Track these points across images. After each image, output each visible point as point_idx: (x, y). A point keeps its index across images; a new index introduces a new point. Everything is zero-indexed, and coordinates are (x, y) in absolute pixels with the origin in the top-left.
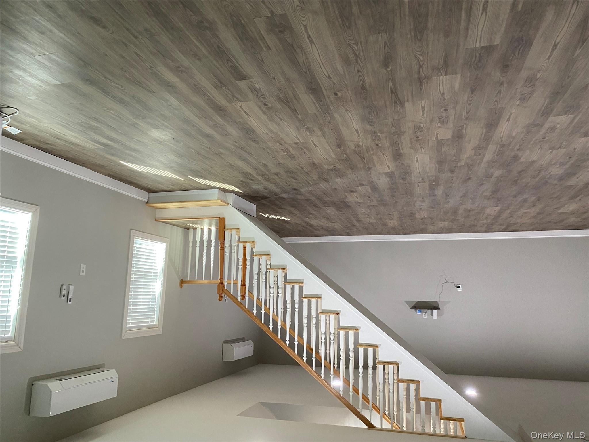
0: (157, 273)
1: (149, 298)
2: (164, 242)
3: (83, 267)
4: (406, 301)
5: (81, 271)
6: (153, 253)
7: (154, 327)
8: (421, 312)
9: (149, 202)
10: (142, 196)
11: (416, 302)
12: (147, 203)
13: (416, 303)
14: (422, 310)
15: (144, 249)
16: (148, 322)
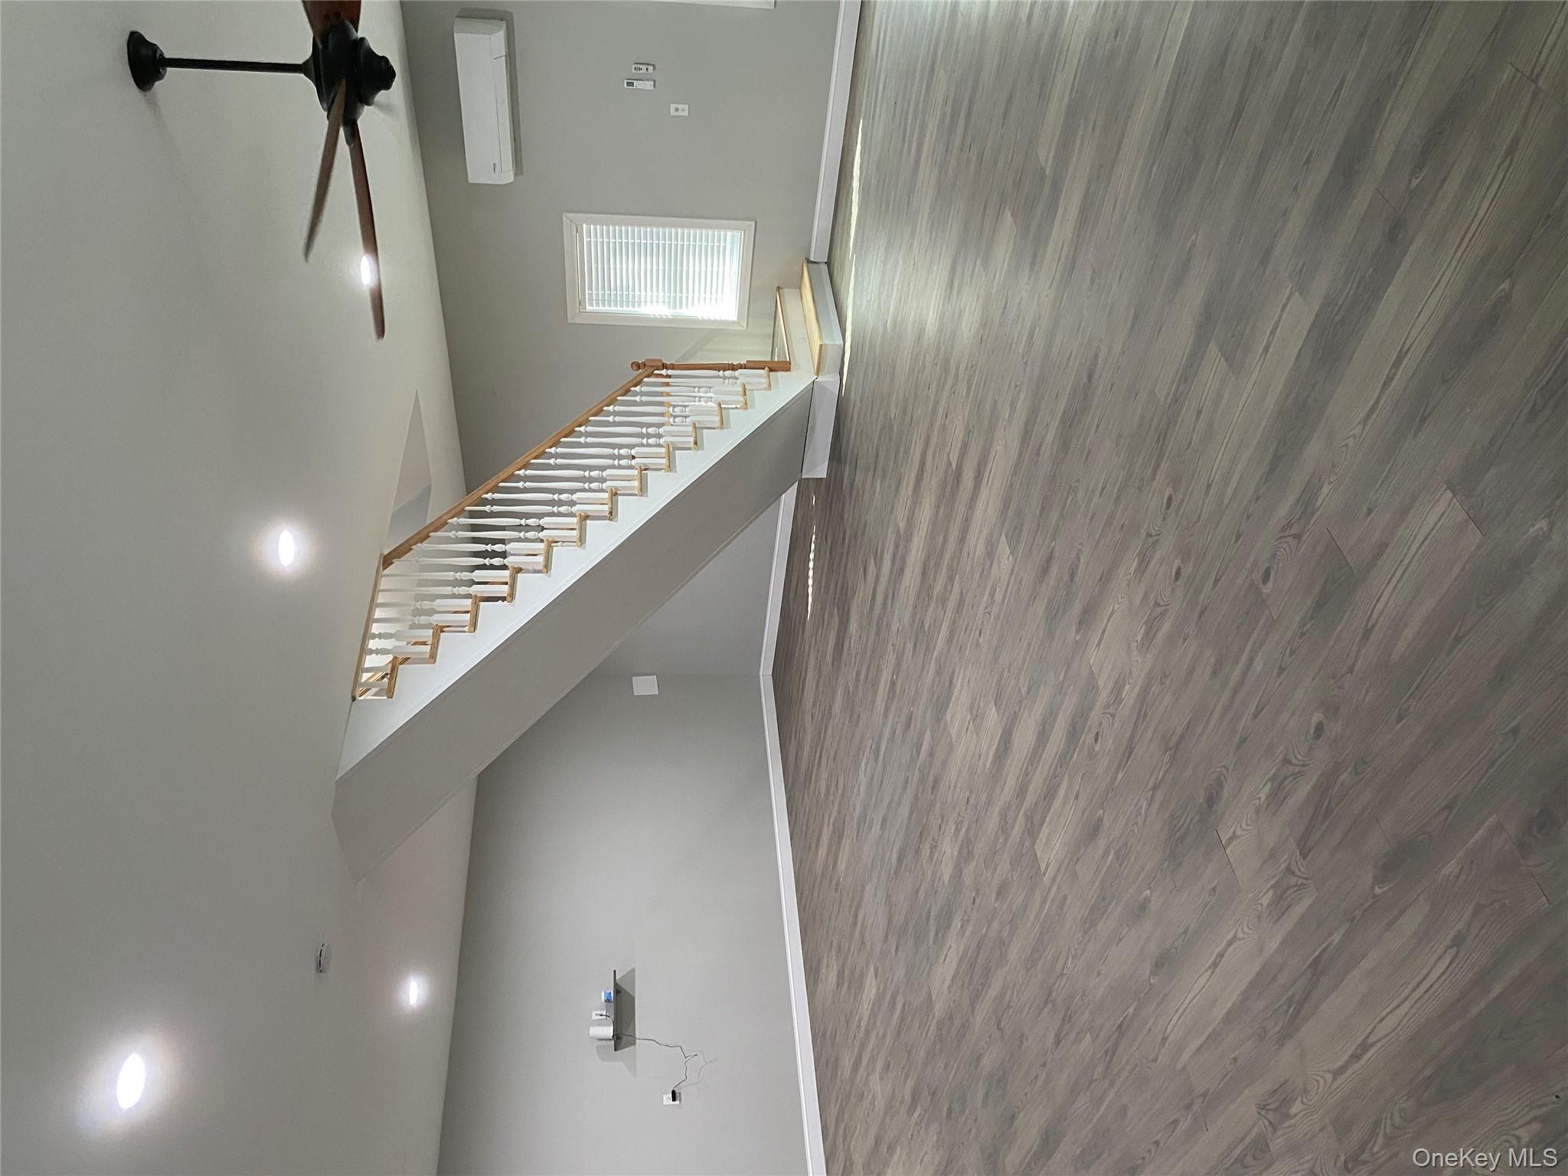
0: (681, 307)
1: (634, 290)
2: (740, 315)
3: (684, 110)
4: (633, 970)
5: (677, 106)
6: (717, 293)
7: (581, 303)
8: (608, 1001)
9: (810, 265)
10: (819, 253)
11: (632, 994)
12: (809, 261)
13: (628, 993)
14: (612, 1005)
15: (724, 268)
16: (591, 288)
